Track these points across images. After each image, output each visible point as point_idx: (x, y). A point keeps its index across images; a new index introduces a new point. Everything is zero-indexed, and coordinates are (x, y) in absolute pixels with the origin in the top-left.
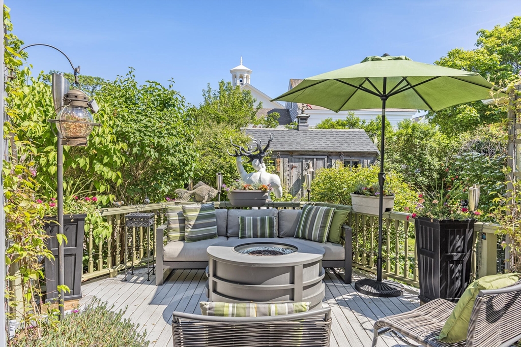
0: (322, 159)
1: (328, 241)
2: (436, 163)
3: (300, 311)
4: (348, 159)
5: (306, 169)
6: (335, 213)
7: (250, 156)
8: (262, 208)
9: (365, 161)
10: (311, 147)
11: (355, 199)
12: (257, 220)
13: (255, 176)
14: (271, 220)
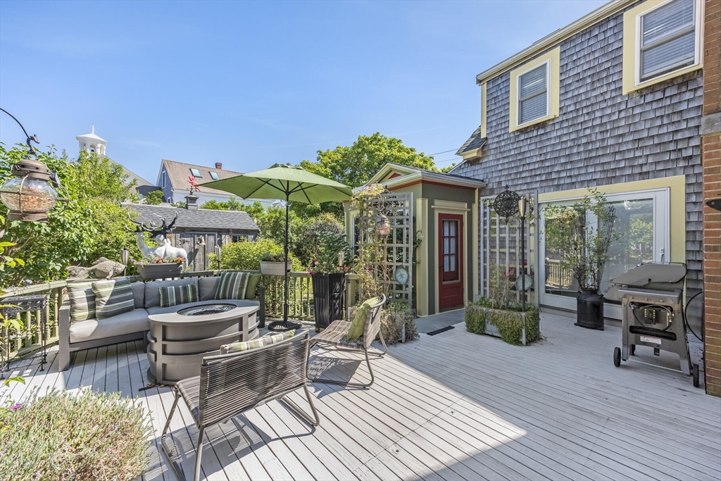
0: (213, 235)
1: (245, 298)
2: (295, 238)
3: (290, 337)
4: (235, 235)
5: (198, 244)
6: (250, 276)
7: (153, 232)
8: (176, 279)
9: (249, 236)
10: (203, 225)
11: (264, 265)
12: (179, 288)
13: (160, 251)
14: (193, 287)
